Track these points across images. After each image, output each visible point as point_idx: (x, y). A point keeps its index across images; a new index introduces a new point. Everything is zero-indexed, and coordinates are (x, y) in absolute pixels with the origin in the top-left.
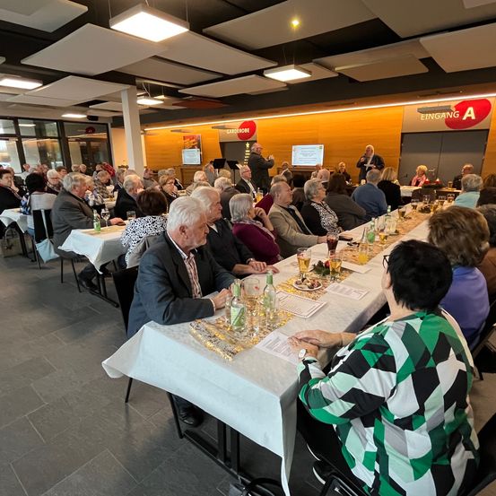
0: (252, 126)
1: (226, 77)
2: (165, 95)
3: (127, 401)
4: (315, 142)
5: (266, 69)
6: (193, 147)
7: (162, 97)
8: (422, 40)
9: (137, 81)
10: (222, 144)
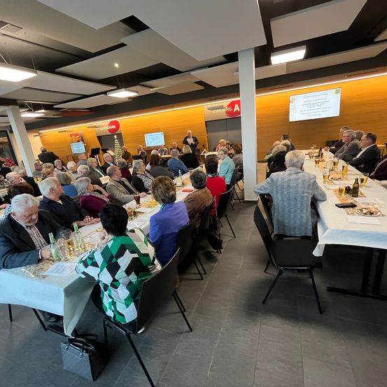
0: (117, 124)
1: (85, 97)
2: (45, 109)
3: (11, 321)
4: (158, 131)
5: (109, 91)
6: (79, 141)
7: (43, 111)
8: (192, 73)
9: (18, 101)
10: (99, 138)
